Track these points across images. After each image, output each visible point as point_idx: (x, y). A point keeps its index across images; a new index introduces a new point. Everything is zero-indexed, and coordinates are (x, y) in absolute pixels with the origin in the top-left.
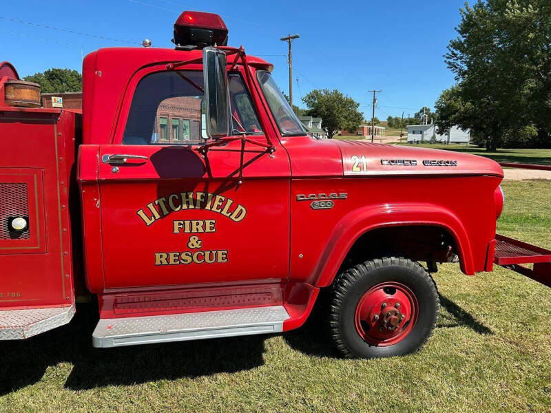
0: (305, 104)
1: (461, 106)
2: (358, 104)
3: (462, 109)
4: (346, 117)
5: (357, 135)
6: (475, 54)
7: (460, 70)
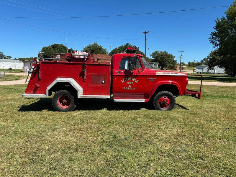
0: (152, 57)
1: (219, 58)
2: (175, 57)
3: (219, 59)
4: (169, 62)
5: (174, 69)
7: (216, 44)
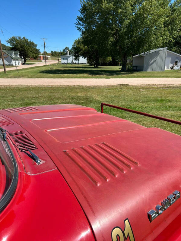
0: (9, 44)
2: (37, 45)
3: (84, 49)
4: (31, 51)
5: (38, 60)
6: (88, 24)
7: (83, 31)
